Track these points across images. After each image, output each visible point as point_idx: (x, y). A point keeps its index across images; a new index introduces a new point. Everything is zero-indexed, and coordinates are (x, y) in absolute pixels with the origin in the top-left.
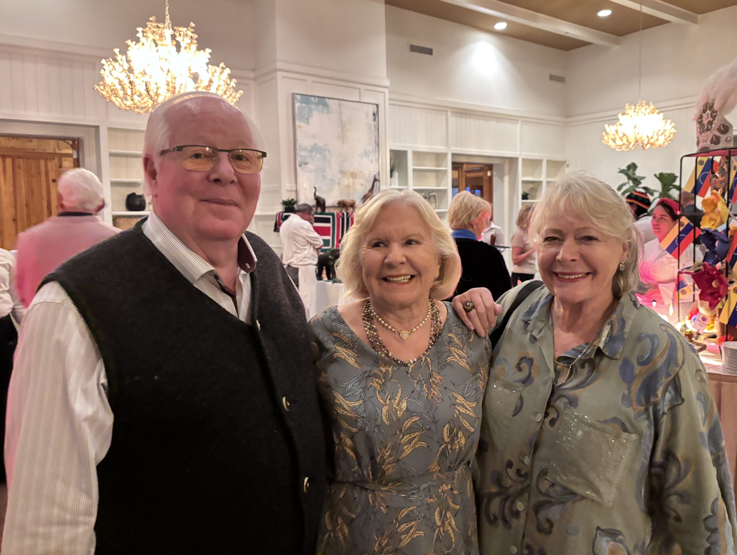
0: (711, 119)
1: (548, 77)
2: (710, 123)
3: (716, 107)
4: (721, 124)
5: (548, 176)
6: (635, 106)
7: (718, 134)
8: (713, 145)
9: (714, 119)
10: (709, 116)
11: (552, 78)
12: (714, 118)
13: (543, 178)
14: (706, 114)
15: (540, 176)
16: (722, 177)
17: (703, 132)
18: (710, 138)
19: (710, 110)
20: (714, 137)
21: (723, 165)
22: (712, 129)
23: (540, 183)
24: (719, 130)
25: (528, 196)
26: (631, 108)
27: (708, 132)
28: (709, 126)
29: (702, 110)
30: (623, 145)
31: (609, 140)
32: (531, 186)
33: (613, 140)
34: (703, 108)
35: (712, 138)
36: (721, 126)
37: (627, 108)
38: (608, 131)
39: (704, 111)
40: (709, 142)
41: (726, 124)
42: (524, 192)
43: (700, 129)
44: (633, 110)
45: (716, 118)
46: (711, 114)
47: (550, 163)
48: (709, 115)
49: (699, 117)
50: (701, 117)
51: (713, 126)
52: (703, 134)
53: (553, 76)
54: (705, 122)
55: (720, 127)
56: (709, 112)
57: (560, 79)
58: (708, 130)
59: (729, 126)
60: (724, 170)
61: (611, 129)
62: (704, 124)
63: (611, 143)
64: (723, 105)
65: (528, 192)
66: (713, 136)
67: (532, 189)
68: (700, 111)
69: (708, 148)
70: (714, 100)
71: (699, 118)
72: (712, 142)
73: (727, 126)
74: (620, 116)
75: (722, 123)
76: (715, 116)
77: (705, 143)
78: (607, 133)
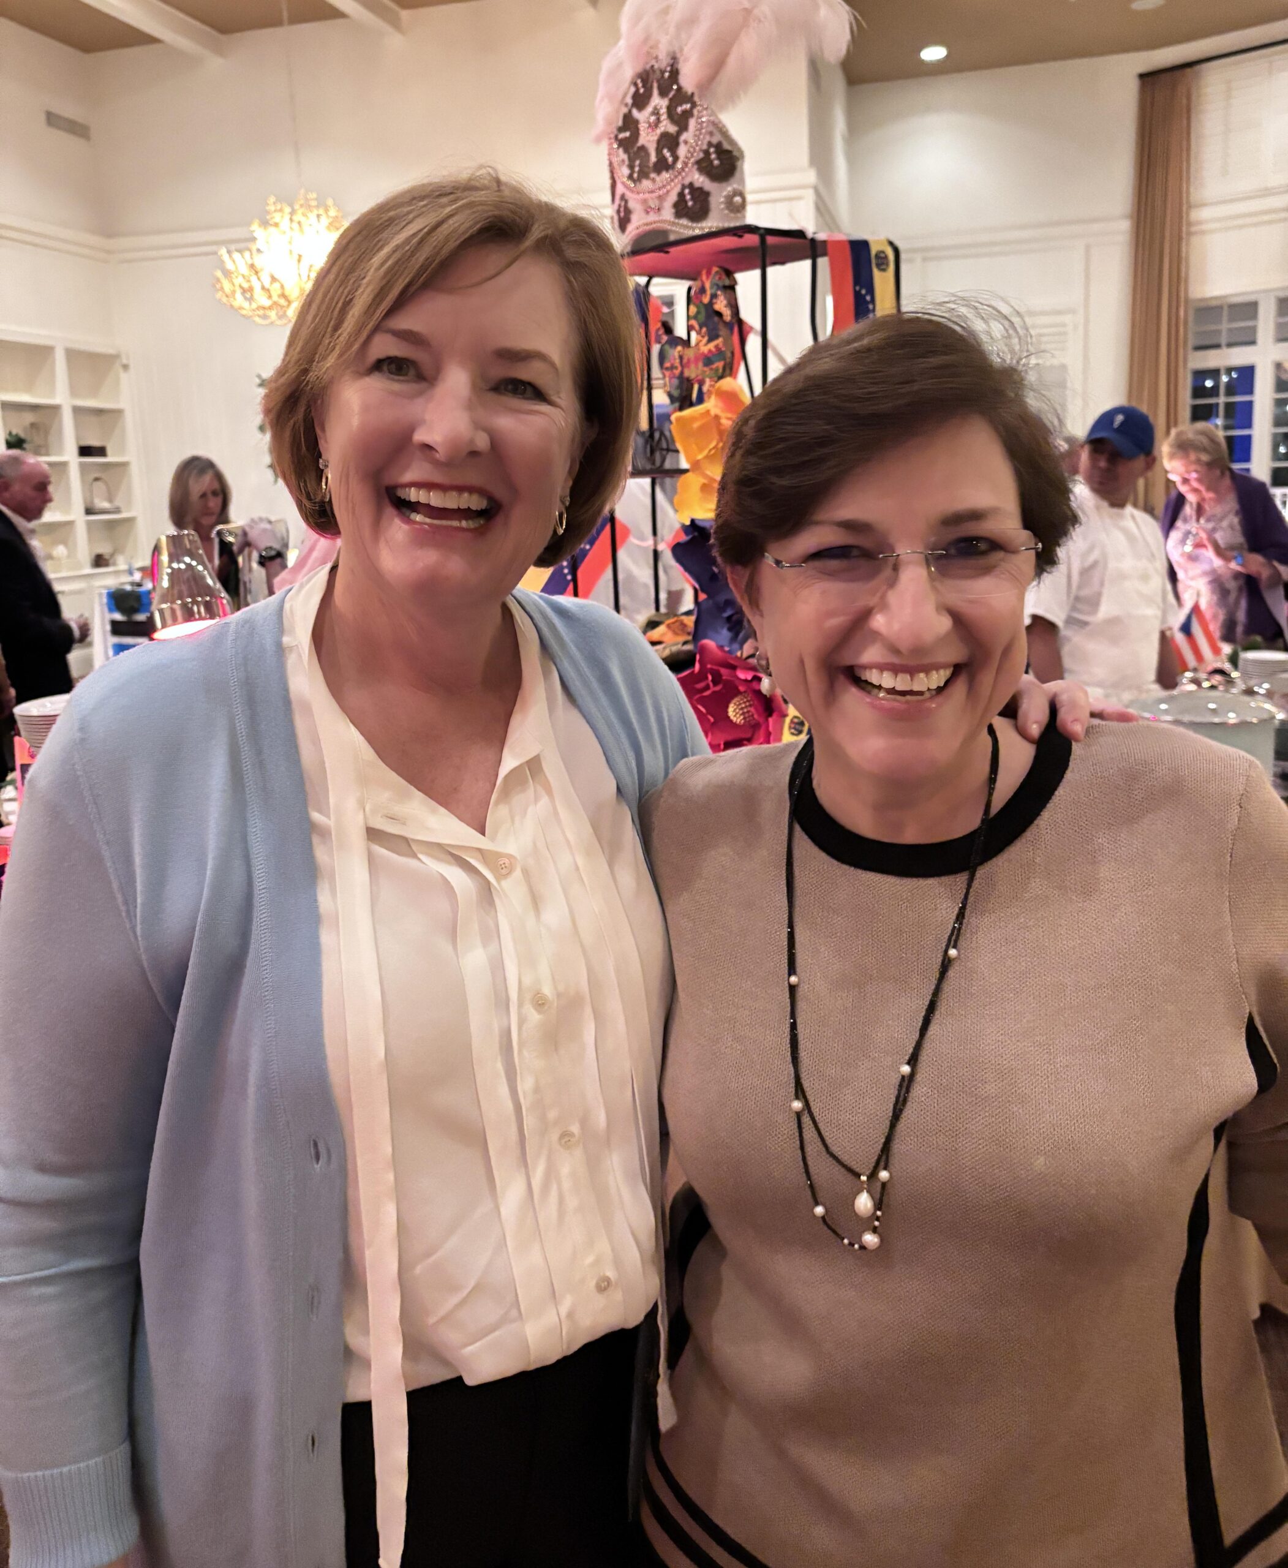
0: (672, 129)
1: (43, 117)
2: (669, 142)
3: (688, 80)
4: (710, 144)
5: (74, 391)
6: (291, 205)
7: (699, 179)
8: (684, 221)
9: (683, 127)
10: (664, 117)
11: (52, 119)
12: (681, 121)
13: (61, 396)
14: (649, 109)
15: (52, 392)
16: (710, 340)
17: (644, 174)
18: (673, 197)
19: (663, 93)
20: (687, 191)
21: (714, 296)
22: (679, 165)
23: (55, 409)
24: (704, 166)
25: (25, 446)
26: (281, 210)
27: (665, 175)
28: (667, 153)
29: (629, 101)
30: (270, 308)
31: (234, 292)
32: (29, 418)
33: (244, 291)
34: (633, 89)
35: (681, 195)
36: (712, 150)
37: (272, 208)
38: (229, 265)
39: (640, 101)
40: (668, 213)
41: (726, 146)
42: (10, 434)
43: (631, 167)
44: (287, 217)
45: (692, 123)
46: (670, 110)
47: (74, 356)
48: (663, 111)
49: (620, 123)
50: (629, 123)
51: (682, 151)
52: (646, 184)
53: (59, 117)
54: (648, 139)
55: (707, 153)
56: (658, 101)
57: (78, 129)
58: (662, 166)
59: (735, 153)
60: (719, 314)
61: (237, 263)
62: (643, 148)
63: (239, 300)
64: (716, 67)
65: (22, 435)
66: (684, 187)
67: (33, 425)
68: (623, 102)
69: (665, 233)
70: (674, 61)
71: (621, 130)
72: (681, 209)
73: (729, 152)
74: (256, 228)
75: (715, 141)
76: (688, 114)
77: (652, 217)
78: (227, 274)
